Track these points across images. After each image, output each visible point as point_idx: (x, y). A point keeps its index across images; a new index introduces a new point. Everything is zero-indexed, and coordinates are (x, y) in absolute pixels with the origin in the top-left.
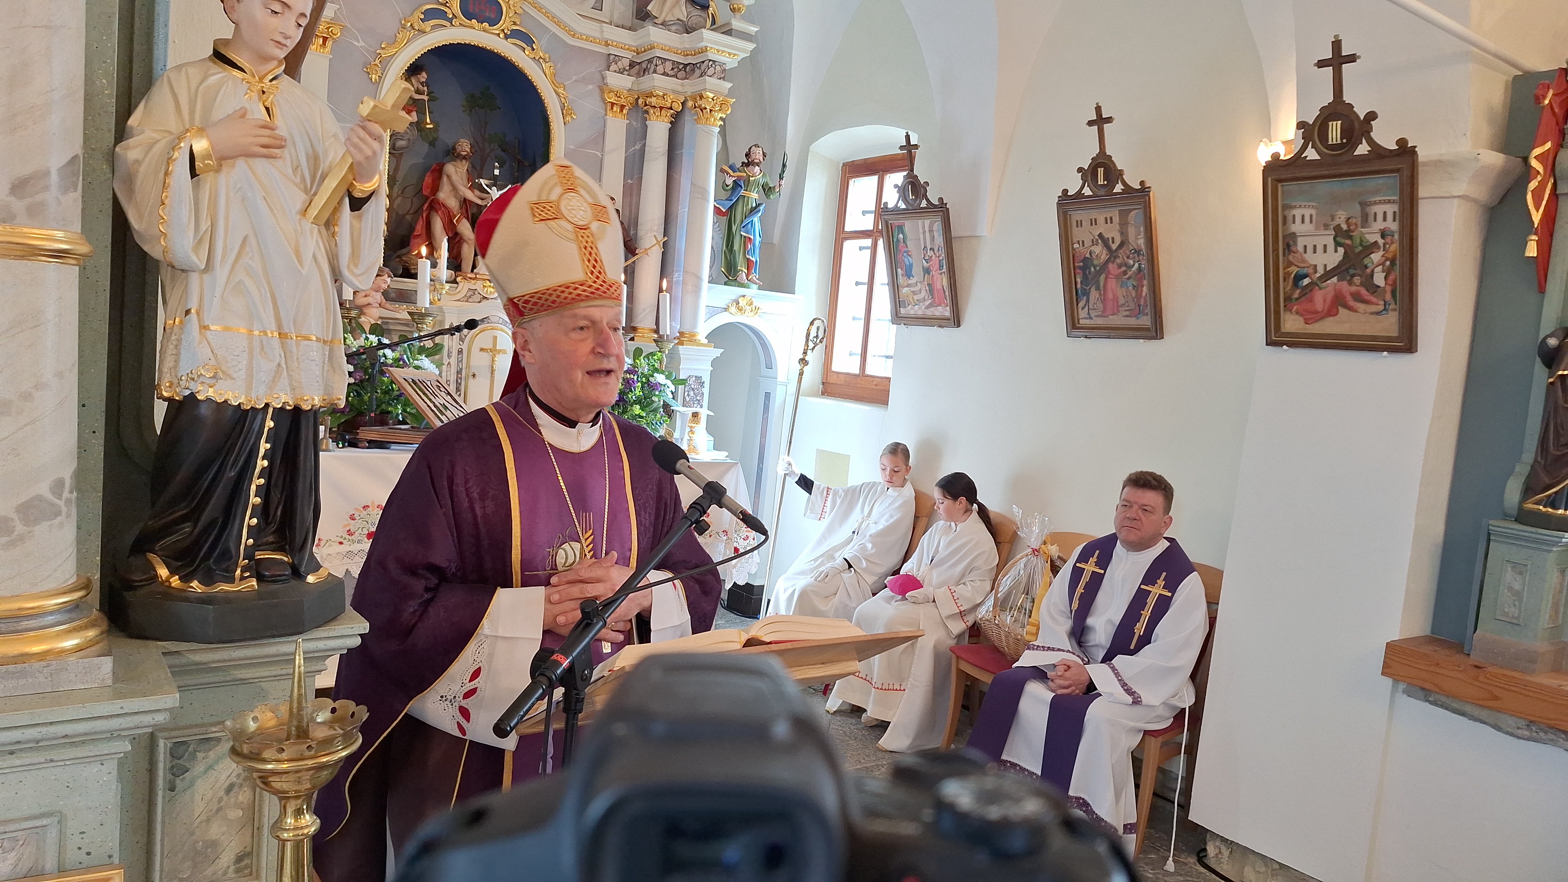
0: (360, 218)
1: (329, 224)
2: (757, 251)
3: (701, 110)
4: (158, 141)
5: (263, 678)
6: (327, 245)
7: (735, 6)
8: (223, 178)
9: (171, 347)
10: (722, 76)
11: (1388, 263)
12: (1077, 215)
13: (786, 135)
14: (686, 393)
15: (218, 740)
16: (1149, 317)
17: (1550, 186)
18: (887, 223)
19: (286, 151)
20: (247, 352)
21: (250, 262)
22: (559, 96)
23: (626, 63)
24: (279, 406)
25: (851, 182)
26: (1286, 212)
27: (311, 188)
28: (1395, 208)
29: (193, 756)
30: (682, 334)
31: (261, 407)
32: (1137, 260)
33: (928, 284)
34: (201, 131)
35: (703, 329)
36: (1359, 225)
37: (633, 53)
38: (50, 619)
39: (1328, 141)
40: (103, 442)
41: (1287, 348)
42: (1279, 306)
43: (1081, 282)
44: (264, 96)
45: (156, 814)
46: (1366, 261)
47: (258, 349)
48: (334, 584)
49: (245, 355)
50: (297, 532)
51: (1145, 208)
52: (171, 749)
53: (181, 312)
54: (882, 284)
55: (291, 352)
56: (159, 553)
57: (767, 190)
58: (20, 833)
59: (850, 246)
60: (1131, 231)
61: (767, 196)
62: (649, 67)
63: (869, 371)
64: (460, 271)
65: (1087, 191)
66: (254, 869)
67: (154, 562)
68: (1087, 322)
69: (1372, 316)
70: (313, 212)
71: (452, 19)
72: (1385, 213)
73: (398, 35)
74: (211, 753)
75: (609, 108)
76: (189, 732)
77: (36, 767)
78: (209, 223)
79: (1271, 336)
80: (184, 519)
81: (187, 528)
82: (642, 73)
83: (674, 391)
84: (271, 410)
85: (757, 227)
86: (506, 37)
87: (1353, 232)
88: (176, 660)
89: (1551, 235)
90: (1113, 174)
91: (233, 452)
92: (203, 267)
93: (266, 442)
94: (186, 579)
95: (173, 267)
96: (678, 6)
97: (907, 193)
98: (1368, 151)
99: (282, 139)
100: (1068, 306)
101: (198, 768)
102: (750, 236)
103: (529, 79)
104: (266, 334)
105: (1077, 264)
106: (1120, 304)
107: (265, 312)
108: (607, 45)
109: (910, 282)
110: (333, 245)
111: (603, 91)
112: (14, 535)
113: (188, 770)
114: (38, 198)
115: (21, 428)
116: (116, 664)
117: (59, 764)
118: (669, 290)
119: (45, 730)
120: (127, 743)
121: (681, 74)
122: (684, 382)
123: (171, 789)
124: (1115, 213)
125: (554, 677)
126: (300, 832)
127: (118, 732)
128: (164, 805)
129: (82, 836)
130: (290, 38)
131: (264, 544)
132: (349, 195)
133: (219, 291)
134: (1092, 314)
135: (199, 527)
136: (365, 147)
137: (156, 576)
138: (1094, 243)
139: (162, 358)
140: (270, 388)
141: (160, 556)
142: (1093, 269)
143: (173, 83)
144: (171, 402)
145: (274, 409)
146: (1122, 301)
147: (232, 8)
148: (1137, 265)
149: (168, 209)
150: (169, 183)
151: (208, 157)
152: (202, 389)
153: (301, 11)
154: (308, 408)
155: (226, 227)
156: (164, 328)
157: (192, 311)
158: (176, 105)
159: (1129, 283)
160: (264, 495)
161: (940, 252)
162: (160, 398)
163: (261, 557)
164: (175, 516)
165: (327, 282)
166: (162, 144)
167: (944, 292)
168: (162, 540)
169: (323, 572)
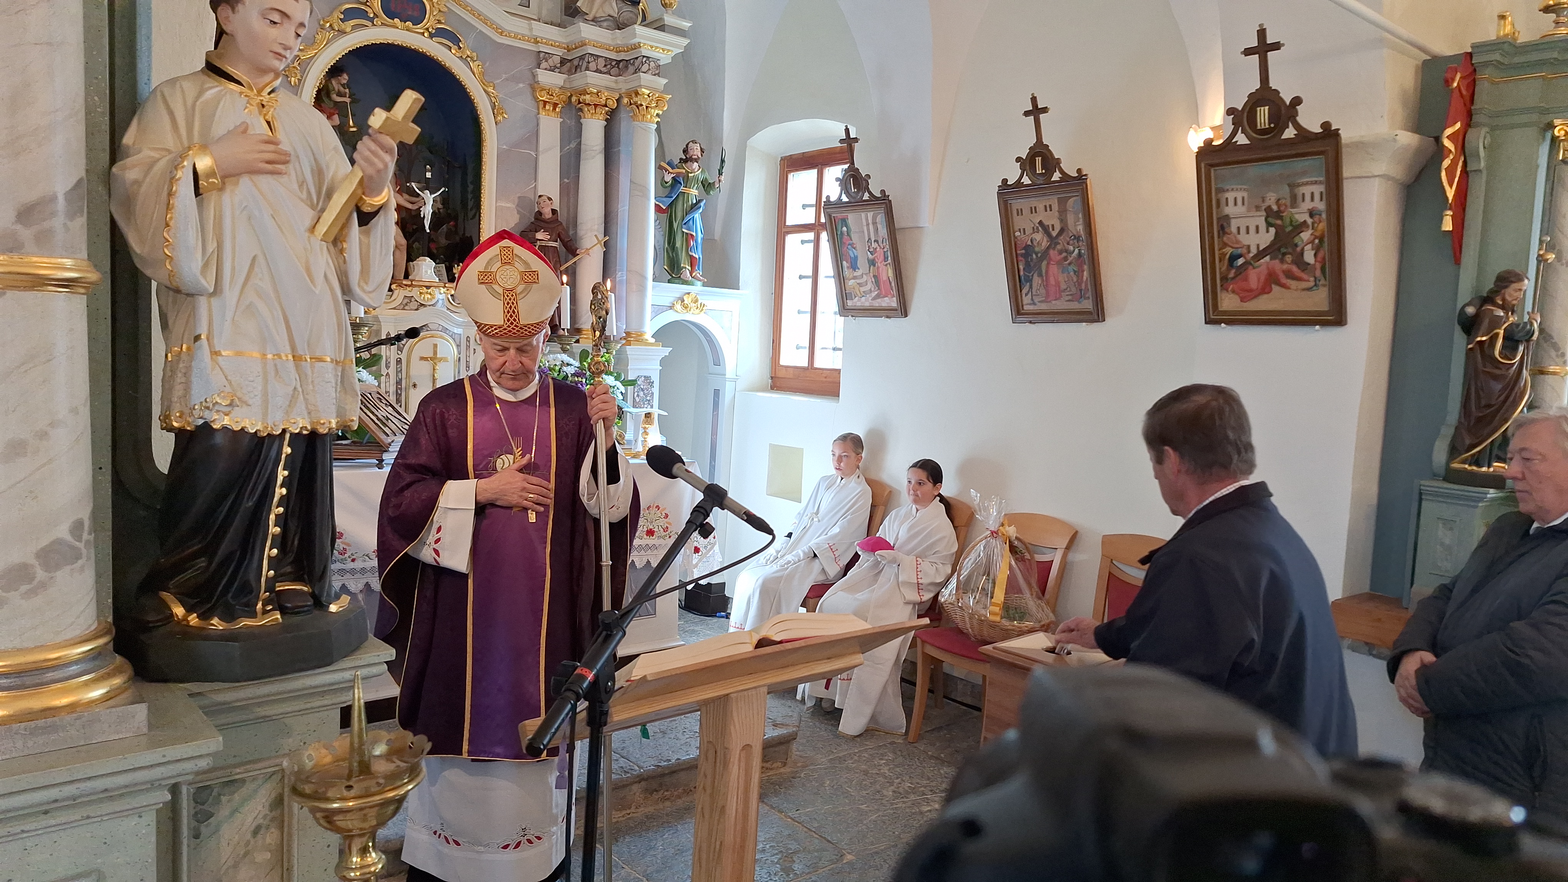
0: (367, 234)
1: (337, 241)
2: (700, 248)
3: (637, 106)
4: (158, 160)
5: (287, 713)
6: (336, 263)
7: (666, 1)
8: (226, 197)
9: (180, 375)
10: (657, 72)
11: (1317, 241)
12: (1016, 204)
13: (722, 130)
14: (636, 394)
15: (243, 781)
16: (1090, 301)
17: (1461, 163)
18: (830, 215)
19: (291, 166)
20: (261, 377)
21: (260, 284)
22: (489, 96)
23: (557, 60)
24: (297, 431)
25: (790, 176)
26: (1220, 196)
27: (318, 204)
28: (1322, 188)
29: (217, 801)
30: (628, 334)
31: (278, 433)
32: (1077, 246)
33: (874, 276)
34: (204, 147)
35: (649, 328)
36: (1289, 205)
37: (562, 50)
38: (74, 668)
39: (1257, 126)
40: (109, 478)
41: (1225, 326)
42: (1216, 288)
43: (1024, 269)
44: (265, 109)
45: (181, 864)
46: (1296, 240)
47: (273, 373)
48: (357, 614)
49: (260, 380)
50: (317, 560)
51: (1083, 194)
52: (195, 793)
53: (188, 339)
54: (827, 277)
55: (306, 375)
56: (173, 591)
57: (707, 186)
59: (792, 240)
61: (708, 193)
62: (581, 64)
63: (817, 364)
65: (1026, 180)
67: (168, 600)
68: (1031, 307)
69: (1304, 292)
71: (373, 18)
72: (1312, 194)
73: (317, 37)
74: (236, 796)
75: (541, 105)
76: (212, 775)
77: (71, 825)
78: (215, 245)
79: (1209, 316)
80: (198, 555)
81: (202, 562)
82: (574, 70)
83: (624, 392)
84: (288, 436)
85: (698, 223)
86: (431, 36)
87: (1283, 212)
88: (203, 701)
89: (1464, 210)
90: (1051, 163)
91: (251, 479)
92: (212, 290)
93: (284, 469)
94: (205, 616)
95: (179, 292)
96: (608, 3)
97: (848, 186)
98: (1295, 135)
99: (287, 154)
101: (224, 812)
102: (692, 233)
103: (456, 78)
104: (280, 356)
105: (1018, 252)
106: (1062, 289)
107: (278, 332)
109: (855, 274)
110: (341, 261)
111: (533, 90)
112: (35, 582)
113: (211, 815)
114: (46, 225)
115: (38, 469)
116: (149, 710)
117: (96, 820)
118: (613, 290)
119: (82, 786)
120: (166, 792)
121: (614, 71)
122: (633, 383)
123: (197, 836)
124: (1054, 201)
125: (581, 691)
126: (366, 870)
127: (158, 782)
128: (189, 853)
130: (290, 49)
131: (282, 575)
132: (358, 209)
133: (229, 315)
134: (1036, 301)
135: (217, 560)
136: (376, 160)
137: (172, 615)
138: (1035, 230)
139: (167, 386)
140: (287, 413)
141: (174, 594)
142: (1034, 256)
143: (168, 98)
144: (180, 434)
145: (291, 434)
146: (1063, 286)
147: (227, 18)
148: (1077, 251)
149: (173, 231)
150: (173, 204)
151: (211, 174)
152: (216, 417)
153: (301, 20)
154: (325, 432)
155: (234, 248)
156: (166, 356)
157: (202, 337)
158: (172, 122)
159: (1071, 268)
160: (282, 523)
161: (885, 244)
162: (162, 428)
163: (282, 588)
164: (191, 550)
165: (338, 300)
166: (162, 163)
167: (890, 283)
168: (177, 576)
169: (346, 600)
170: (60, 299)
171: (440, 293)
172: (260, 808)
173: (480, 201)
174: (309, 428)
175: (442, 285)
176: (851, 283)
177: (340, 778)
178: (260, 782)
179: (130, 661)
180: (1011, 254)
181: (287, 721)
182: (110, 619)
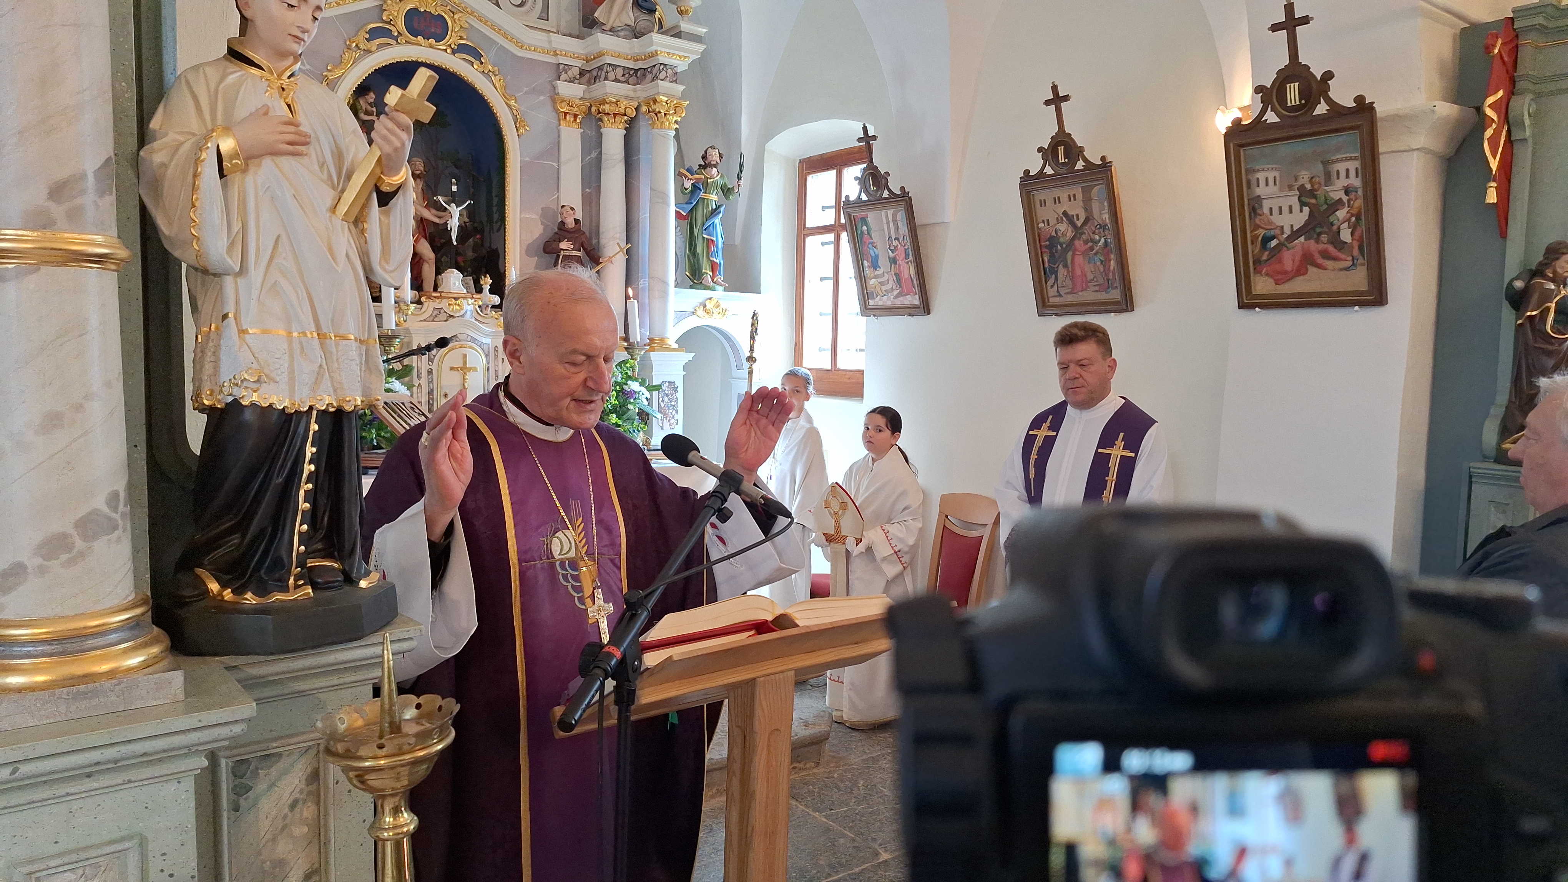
0: (387, 214)
1: (358, 221)
2: (720, 253)
3: (656, 114)
4: (183, 143)
5: (319, 689)
6: (358, 243)
7: (683, 8)
8: (249, 179)
9: (209, 354)
10: (674, 79)
11: (1353, 219)
12: (1040, 194)
13: (741, 134)
14: (661, 399)
15: (279, 755)
16: (1118, 290)
17: (1504, 133)
18: (849, 215)
19: (311, 147)
20: (287, 354)
21: (284, 263)
22: (511, 109)
23: (576, 71)
24: (323, 408)
25: (810, 178)
26: (1250, 177)
27: (338, 184)
28: (1357, 164)
29: (255, 774)
30: (652, 340)
31: (305, 409)
32: (1103, 235)
33: (895, 274)
34: (227, 130)
35: (672, 334)
36: (1323, 183)
37: (582, 61)
38: (113, 637)
39: (1287, 103)
40: (145, 456)
41: (1259, 310)
43: (1048, 261)
44: (285, 92)
45: (222, 836)
46: (1332, 218)
47: (298, 351)
49: (286, 357)
50: (346, 537)
51: (1108, 182)
52: (233, 767)
53: (216, 318)
54: (848, 278)
55: (331, 353)
56: (208, 567)
57: (727, 191)
58: (102, 859)
59: (813, 242)
60: (1095, 207)
61: (727, 197)
62: (599, 74)
63: (841, 365)
64: (423, 291)
65: (1049, 170)
67: (203, 576)
68: (1057, 300)
69: (1341, 272)
70: (343, 208)
71: (397, 37)
72: (1347, 170)
73: (343, 56)
74: (274, 771)
75: (562, 117)
76: (249, 749)
77: (114, 789)
78: (241, 225)
79: (1243, 299)
80: (230, 531)
81: (235, 539)
82: (593, 81)
83: (649, 397)
84: (314, 413)
85: (719, 228)
86: (454, 52)
87: (1317, 191)
88: (238, 674)
89: (1509, 182)
90: (1074, 151)
91: (280, 457)
92: (237, 269)
93: (312, 446)
94: (239, 591)
95: (207, 272)
96: (624, 12)
97: (868, 185)
98: (1327, 110)
99: (306, 135)
100: (1038, 285)
101: (261, 786)
102: (712, 238)
103: (479, 93)
104: (305, 334)
105: (1043, 244)
106: (1089, 279)
107: (303, 313)
108: (556, 54)
109: (877, 273)
110: (362, 241)
111: (554, 102)
112: (74, 552)
113: (250, 789)
114: (78, 201)
115: (75, 441)
116: (185, 677)
118: (635, 297)
119: (123, 749)
120: (203, 760)
121: (631, 80)
122: (657, 388)
123: (236, 808)
124: (1078, 191)
125: (609, 669)
126: (399, 830)
127: (196, 748)
128: (228, 826)
129: (164, 857)
130: (307, 32)
131: (313, 552)
132: (377, 189)
133: (255, 294)
134: (1062, 292)
135: (249, 537)
136: (393, 139)
137: (207, 591)
138: (1059, 221)
139: (198, 367)
140: (313, 390)
141: (209, 570)
142: (1059, 247)
143: (193, 85)
144: (211, 412)
145: (318, 411)
146: (1090, 276)
147: (247, 3)
148: (1103, 240)
149: (199, 211)
150: (199, 184)
151: (235, 155)
152: (245, 394)
153: (318, 4)
154: (351, 410)
155: (258, 229)
156: (196, 338)
157: (230, 315)
158: (196, 107)
159: (1096, 259)
160: (312, 500)
161: (905, 241)
162: (194, 409)
163: (313, 564)
164: (224, 527)
165: (360, 280)
166: (187, 147)
167: (912, 280)
168: (211, 553)
169: (375, 576)
170: (90, 274)
171: (469, 305)
172: (297, 782)
173: (505, 213)
175: (470, 295)
176: (873, 282)
177: (372, 738)
178: (296, 756)
179: (167, 632)
180: (1035, 247)
181: (321, 696)
182: (148, 591)
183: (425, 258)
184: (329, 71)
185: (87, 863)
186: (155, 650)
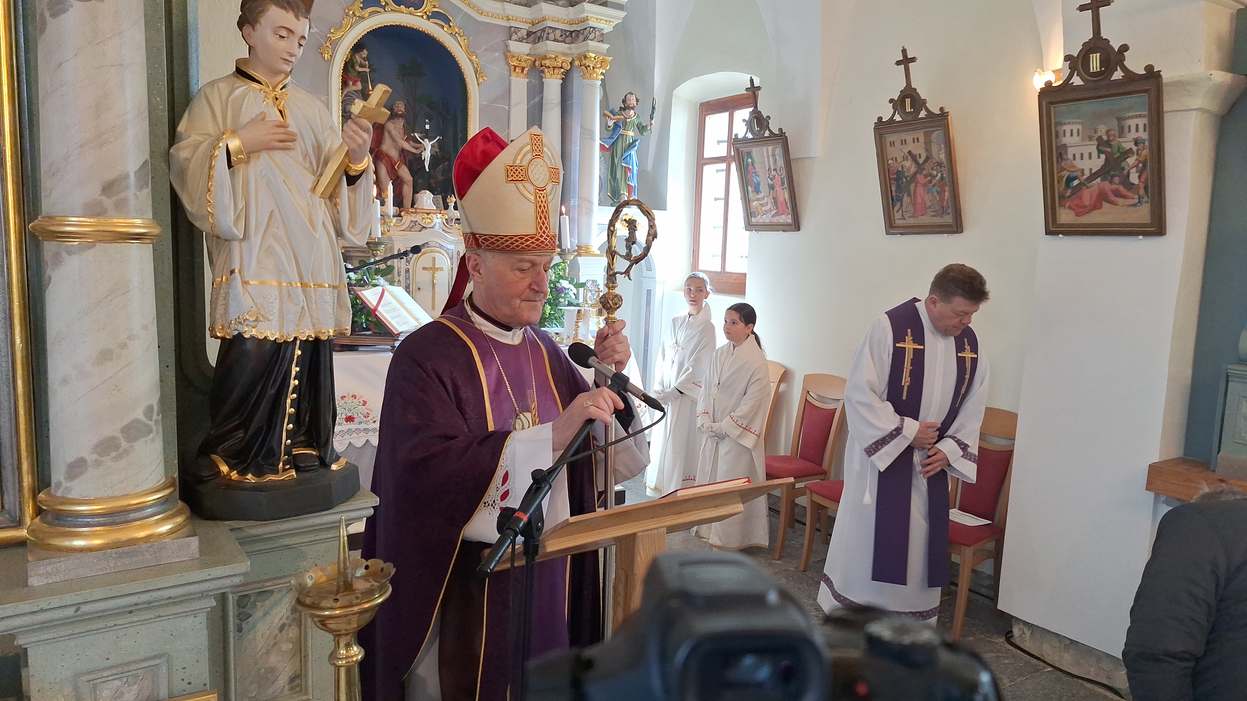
0: (354, 191)
1: (332, 197)
2: (635, 177)
3: (586, 67)
4: (202, 143)
5: (300, 544)
6: (332, 214)
8: (251, 168)
9: (221, 298)
10: (601, 39)
11: (1141, 165)
12: (890, 137)
13: (653, 83)
14: (584, 294)
15: (272, 592)
16: (951, 216)
18: (737, 150)
19: (297, 143)
20: (278, 298)
21: (276, 231)
22: (473, 63)
23: (524, 33)
24: (305, 339)
25: (708, 118)
26: (1058, 128)
27: (317, 170)
28: (1145, 121)
29: (254, 606)
30: (579, 247)
31: (291, 340)
32: (940, 171)
33: (773, 198)
34: (234, 132)
35: (594, 242)
36: (1117, 135)
37: (528, 24)
38: (151, 511)
39: (1089, 70)
40: (174, 373)
41: (1063, 236)
43: (896, 191)
44: (278, 101)
45: (229, 650)
46: (1123, 164)
47: (287, 297)
48: (352, 472)
49: (277, 302)
50: (321, 433)
51: (944, 128)
52: (237, 600)
53: (226, 272)
54: (736, 200)
55: (311, 297)
56: (220, 454)
57: (641, 128)
58: (139, 671)
59: (709, 170)
60: (934, 148)
61: (642, 134)
62: (542, 35)
63: (728, 269)
64: (403, 207)
65: (898, 118)
66: (303, 687)
67: (217, 461)
68: (902, 222)
69: (1130, 208)
71: (385, 6)
72: (1137, 125)
73: (343, 22)
74: (267, 603)
75: (512, 70)
76: (251, 587)
77: (149, 621)
78: (244, 203)
79: (1049, 227)
80: (236, 428)
81: (240, 434)
82: (537, 41)
83: (576, 292)
84: (298, 342)
85: (635, 158)
86: (429, 18)
87: (1112, 142)
88: (240, 535)
90: (918, 103)
91: (272, 376)
92: (242, 237)
93: (296, 366)
94: (242, 473)
95: (220, 238)
97: (753, 126)
98: (1122, 76)
99: (294, 134)
101: (259, 613)
102: (629, 166)
103: (447, 50)
104: (292, 284)
105: (891, 177)
106: (927, 207)
107: (290, 268)
108: (508, 19)
109: (758, 196)
110: (336, 212)
111: (506, 58)
112: (121, 450)
113: (250, 616)
114: (123, 195)
115: (121, 370)
116: (201, 541)
117: (165, 618)
118: (567, 213)
119: (155, 595)
120: (213, 600)
121: (567, 40)
122: (583, 285)
123: (240, 630)
124: (921, 135)
125: (518, 530)
126: (350, 660)
127: (207, 593)
128: (234, 643)
129: (184, 670)
130: (294, 56)
131: (297, 443)
132: (347, 174)
133: (255, 254)
134: (906, 216)
135: (250, 432)
136: (357, 138)
137: (219, 472)
139: (214, 306)
140: (297, 326)
141: (221, 457)
142: (904, 180)
143: (209, 96)
144: (223, 340)
145: (301, 341)
146: (929, 204)
147: (249, 35)
148: (939, 175)
149: (213, 195)
150: (213, 175)
151: (240, 152)
152: (247, 329)
153: (302, 35)
154: (325, 339)
155: (257, 205)
156: (213, 283)
157: (236, 271)
158: (212, 113)
159: (934, 189)
160: (296, 406)
161: (782, 172)
162: (211, 337)
163: (297, 453)
164: (231, 425)
165: (333, 242)
166: (205, 144)
167: (786, 203)
168: (222, 444)
169: (343, 461)
170: (134, 247)
171: (437, 218)
172: (285, 611)
174: (313, 336)
175: (439, 211)
176: (755, 204)
177: (331, 593)
178: (284, 593)
179: (189, 505)
180: (885, 179)
181: (303, 548)
182: (176, 475)
183: (405, 180)
184: (332, 33)
185: (130, 673)
186: (179, 520)
